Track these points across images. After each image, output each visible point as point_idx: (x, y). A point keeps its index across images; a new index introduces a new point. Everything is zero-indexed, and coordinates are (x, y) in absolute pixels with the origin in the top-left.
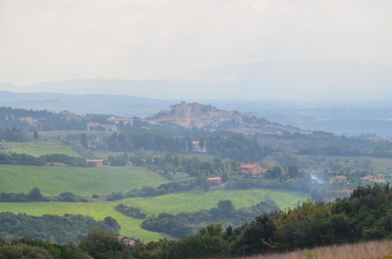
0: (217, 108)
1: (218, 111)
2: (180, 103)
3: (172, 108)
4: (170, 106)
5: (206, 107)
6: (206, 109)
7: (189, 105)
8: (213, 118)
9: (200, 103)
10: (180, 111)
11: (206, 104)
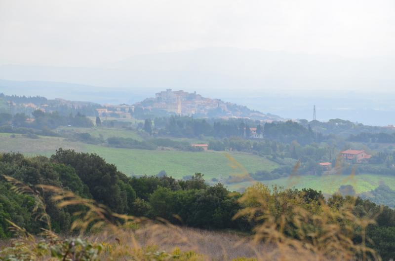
0: (203, 96)
1: (202, 98)
2: (166, 91)
3: (158, 96)
4: (156, 94)
5: (191, 94)
6: (192, 97)
7: (175, 92)
8: (199, 106)
9: (185, 91)
10: (166, 98)
11: (190, 91)
